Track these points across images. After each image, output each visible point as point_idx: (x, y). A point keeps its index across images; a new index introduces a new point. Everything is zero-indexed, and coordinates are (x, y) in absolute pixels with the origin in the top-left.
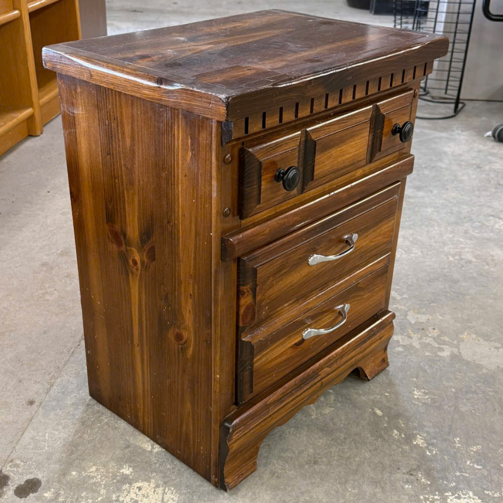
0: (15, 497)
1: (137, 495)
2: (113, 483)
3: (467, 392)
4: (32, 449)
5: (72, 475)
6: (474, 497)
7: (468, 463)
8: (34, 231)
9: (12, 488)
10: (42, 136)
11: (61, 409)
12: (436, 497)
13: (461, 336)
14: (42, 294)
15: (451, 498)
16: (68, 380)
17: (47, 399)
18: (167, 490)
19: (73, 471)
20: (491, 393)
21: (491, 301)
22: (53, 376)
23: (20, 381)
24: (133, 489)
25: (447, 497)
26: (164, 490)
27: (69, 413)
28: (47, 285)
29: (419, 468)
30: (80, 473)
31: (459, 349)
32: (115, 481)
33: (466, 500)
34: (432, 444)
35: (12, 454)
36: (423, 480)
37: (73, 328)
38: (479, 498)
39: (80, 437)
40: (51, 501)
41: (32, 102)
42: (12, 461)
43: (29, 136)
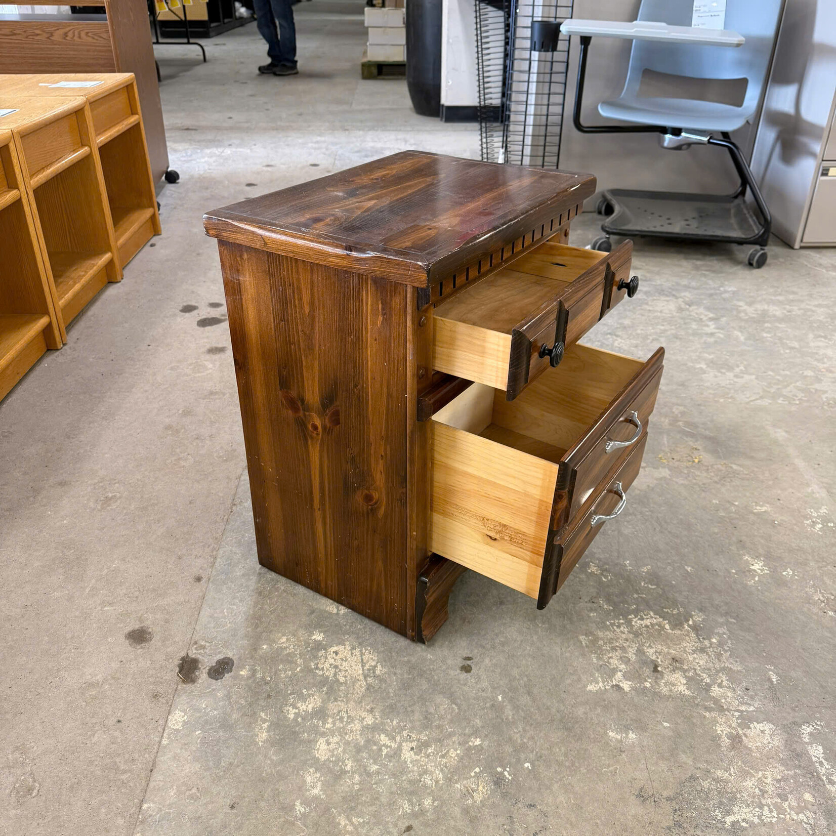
0: (211, 679)
1: (335, 660)
2: (308, 651)
4: (214, 628)
5: (263, 649)
6: (656, 616)
7: (643, 584)
8: (146, 391)
9: (204, 671)
10: (122, 281)
11: (232, 582)
12: (621, 621)
14: (175, 460)
15: (634, 620)
16: (231, 551)
17: (214, 573)
18: (364, 651)
19: (263, 645)
20: (647, 513)
22: (214, 549)
23: (180, 558)
24: (330, 654)
25: (631, 620)
26: (361, 651)
27: (242, 584)
28: (178, 450)
29: (598, 595)
30: (271, 645)
32: (309, 649)
33: (648, 620)
34: (606, 570)
35: (194, 636)
36: (605, 606)
37: (221, 495)
38: (661, 617)
39: (261, 608)
40: (249, 678)
41: (110, 246)
42: (196, 643)
43: (109, 282)
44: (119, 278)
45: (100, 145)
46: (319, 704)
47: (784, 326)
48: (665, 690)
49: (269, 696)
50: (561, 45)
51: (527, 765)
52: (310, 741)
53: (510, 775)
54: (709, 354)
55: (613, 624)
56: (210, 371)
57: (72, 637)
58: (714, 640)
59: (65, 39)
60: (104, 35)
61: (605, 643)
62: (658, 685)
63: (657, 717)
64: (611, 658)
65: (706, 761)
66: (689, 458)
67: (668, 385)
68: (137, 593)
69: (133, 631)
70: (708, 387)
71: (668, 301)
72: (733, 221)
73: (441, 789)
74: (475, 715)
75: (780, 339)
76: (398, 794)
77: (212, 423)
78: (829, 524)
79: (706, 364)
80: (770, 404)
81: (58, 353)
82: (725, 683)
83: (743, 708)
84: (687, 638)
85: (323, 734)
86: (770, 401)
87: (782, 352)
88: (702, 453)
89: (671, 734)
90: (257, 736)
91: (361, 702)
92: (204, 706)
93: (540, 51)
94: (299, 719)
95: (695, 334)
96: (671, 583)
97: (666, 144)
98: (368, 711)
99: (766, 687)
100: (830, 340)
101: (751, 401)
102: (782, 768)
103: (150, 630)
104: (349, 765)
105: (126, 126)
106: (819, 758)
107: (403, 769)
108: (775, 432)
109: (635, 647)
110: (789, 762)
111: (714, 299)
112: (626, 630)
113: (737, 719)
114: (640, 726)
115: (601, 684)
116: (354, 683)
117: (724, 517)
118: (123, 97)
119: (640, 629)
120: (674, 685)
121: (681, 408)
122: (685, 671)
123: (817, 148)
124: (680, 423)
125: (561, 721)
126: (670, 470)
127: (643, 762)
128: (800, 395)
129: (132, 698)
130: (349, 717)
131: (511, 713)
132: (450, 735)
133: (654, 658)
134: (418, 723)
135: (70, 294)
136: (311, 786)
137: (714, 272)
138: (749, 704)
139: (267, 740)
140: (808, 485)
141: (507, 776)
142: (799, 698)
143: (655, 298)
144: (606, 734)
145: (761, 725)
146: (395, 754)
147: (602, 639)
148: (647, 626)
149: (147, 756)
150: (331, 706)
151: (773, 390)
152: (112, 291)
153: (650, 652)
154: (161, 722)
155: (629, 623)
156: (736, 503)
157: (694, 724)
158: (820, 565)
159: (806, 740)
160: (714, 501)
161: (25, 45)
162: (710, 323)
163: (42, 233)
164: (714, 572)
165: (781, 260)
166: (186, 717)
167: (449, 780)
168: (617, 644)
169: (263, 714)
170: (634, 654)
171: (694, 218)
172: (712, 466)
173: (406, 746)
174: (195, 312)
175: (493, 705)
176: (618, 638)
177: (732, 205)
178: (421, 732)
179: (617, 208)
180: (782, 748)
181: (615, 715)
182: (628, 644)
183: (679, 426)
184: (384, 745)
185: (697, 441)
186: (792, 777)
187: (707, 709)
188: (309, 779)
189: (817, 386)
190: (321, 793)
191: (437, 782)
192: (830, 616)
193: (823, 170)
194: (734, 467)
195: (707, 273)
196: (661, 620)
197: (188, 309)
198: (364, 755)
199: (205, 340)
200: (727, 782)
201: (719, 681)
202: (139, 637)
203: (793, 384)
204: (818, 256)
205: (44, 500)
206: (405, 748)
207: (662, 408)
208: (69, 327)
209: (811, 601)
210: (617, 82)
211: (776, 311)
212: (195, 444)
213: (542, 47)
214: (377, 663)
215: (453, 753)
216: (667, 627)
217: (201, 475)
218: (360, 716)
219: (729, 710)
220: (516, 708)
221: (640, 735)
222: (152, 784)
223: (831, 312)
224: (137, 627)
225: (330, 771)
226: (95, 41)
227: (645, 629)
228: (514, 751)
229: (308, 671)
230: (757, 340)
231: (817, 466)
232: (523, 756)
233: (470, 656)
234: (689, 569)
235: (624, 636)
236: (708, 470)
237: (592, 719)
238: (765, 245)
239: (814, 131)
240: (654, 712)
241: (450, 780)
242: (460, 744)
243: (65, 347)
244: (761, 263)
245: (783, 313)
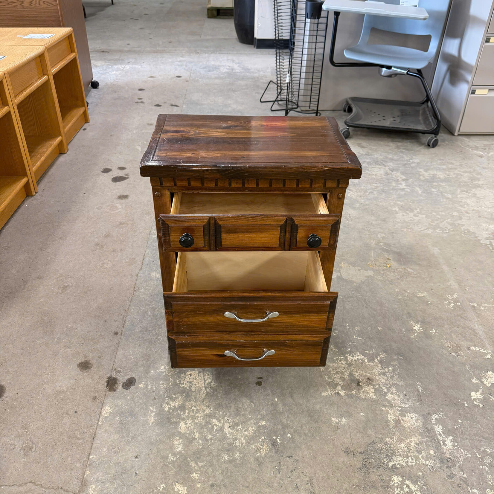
0: (124, 389)
1: (190, 379)
3: (348, 298)
4: (125, 361)
7: (354, 337)
8: (84, 222)
9: (120, 385)
10: (68, 152)
11: (134, 335)
12: (342, 358)
13: (340, 265)
14: (102, 264)
15: (349, 357)
16: (134, 317)
17: (124, 330)
19: (152, 370)
20: (360, 297)
21: (352, 242)
22: (124, 316)
23: (106, 321)
24: (187, 376)
26: (204, 374)
27: (140, 337)
28: (103, 258)
30: (156, 371)
31: (340, 273)
32: (176, 373)
33: (356, 357)
34: (335, 329)
35: (114, 365)
36: (334, 349)
37: (127, 285)
38: (363, 355)
39: (150, 350)
40: (144, 389)
41: (60, 132)
42: (115, 369)
43: (60, 153)
44: (66, 151)
45: (54, 74)
46: (181, 403)
47: (444, 184)
48: (362, 396)
49: (155, 399)
50: (323, 14)
51: (289, 435)
52: (176, 423)
53: (280, 440)
54: (401, 202)
55: (337, 359)
56: (120, 210)
57: (49, 366)
58: (390, 369)
59: (30, 5)
60: (54, 3)
61: (333, 370)
62: (359, 392)
63: (358, 410)
64: (336, 378)
65: (382, 434)
66: (385, 264)
67: (376, 220)
68: (83, 342)
69: (82, 363)
70: (398, 222)
71: (380, 168)
72: (421, 118)
73: (244, 448)
74: (263, 409)
75: (442, 192)
76: (222, 451)
77: (122, 242)
78: (458, 304)
79: (398, 208)
80: (432, 232)
81: (33, 198)
82: (394, 392)
83: (403, 405)
84: (376, 367)
85: (184, 419)
86: (432, 231)
87: (442, 200)
88: (392, 262)
89: (364, 419)
90: (149, 420)
91: (203, 402)
92: (120, 404)
93: (311, 19)
94: (171, 411)
95: (393, 189)
96: (370, 336)
97: (383, 74)
98: (207, 406)
99: (416, 394)
100: (469, 193)
101: (421, 231)
102: (420, 437)
103: (91, 362)
104: (197, 435)
105: (68, 60)
106: (439, 432)
107: (225, 438)
108: (433, 250)
109: (348, 372)
110: (424, 434)
111: (406, 167)
112: (344, 362)
113: (399, 411)
114: (349, 415)
115: (329, 392)
116: (200, 391)
117: (401, 299)
118: (66, 43)
119: (352, 362)
120: (368, 393)
121: (383, 235)
122: (374, 385)
123: (469, 78)
124: (381, 244)
125: (307, 412)
126: (374, 271)
127: (349, 434)
128: (449, 227)
129: (82, 399)
130: (197, 410)
131: (281, 408)
132: (250, 419)
133: (358, 378)
134: (233, 413)
135: (38, 164)
136: (177, 446)
137: (407, 150)
138: (406, 403)
139: (154, 422)
140: (449, 281)
141: (279, 441)
142: (432, 400)
143: (373, 166)
144: (330, 419)
145: (411, 414)
146: (221, 429)
147: (331, 367)
148: (355, 360)
149: (91, 430)
150: (187, 404)
151: (434, 224)
152: (62, 159)
153: (356, 374)
154: (98, 412)
155: (346, 358)
156: (408, 291)
157: (376, 413)
158: (450, 327)
159: (434, 423)
160: (396, 290)
161: (7, 9)
162: (403, 182)
163: (22, 130)
164: (393, 331)
165: (447, 142)
166: (111, 410)
167: (248, 443)
168: (339, 370)
169: (151, 408)
170: (348, 375)
171: (398, 116)
172: (397, 269)
173: (226, 425)
174: (110, 173)
175: (272, 403)
176: (340, 367)
177: (421, 108)
178: (234, 418)
179: (354, 110)
180: (421, 427)
181: (336, 409)
182: (345, 370)
183: (381, 246)
184: (215, 425)
185: (389, 254)
186: (425, 442)
187: (384, 406)
188: (176, 443)
189: (459, 222)
190: (182, 450)
191: (242, 444)
192: (453, 356)
193: (472, 91)
194: (409, 270)
195: (404, 150)
196: (363, 357)
197: (106, 171)
198: (205, 430)
199: (117, 191)
200: (391, 444)
201: (392, 391)
202: (85, 366)
203: (446, 221)
204: (468, 140)
205: (30, 287)
206: (226, 426)
207: (372, 235)
208: (38, 182)
209: (444, 347)
210: (356, 35)
211: (441, 175)
212: (112, 255)
213: (312, 16)
214: (212, 380)
215: (251, 429)
216: (366, 361)
217: (116, 273)
218: (203, 409)
219: (395, 407)
220: (284, 405)
221: (348, 420)
222: (94, 445)
223: (472, 176)
224: (83, 360)
225: (187, 438)
226: (48, 6)
227: (354, 362)
228: (283, 428)
229: (175, 384)
230: (428, 193)
231: (454, 270)
232: (287, 431)
233: (261, 376)
234: (380, 329)
235: (343, 366)
236: (394, 271)
237: (324, 411)
238: (437, 135)
239: (468, 68)
240: (356, 408)
241: (249, 443)
242: (254, 424)
243: (37, 194)
244: (435, 145)
245: (444, 176)
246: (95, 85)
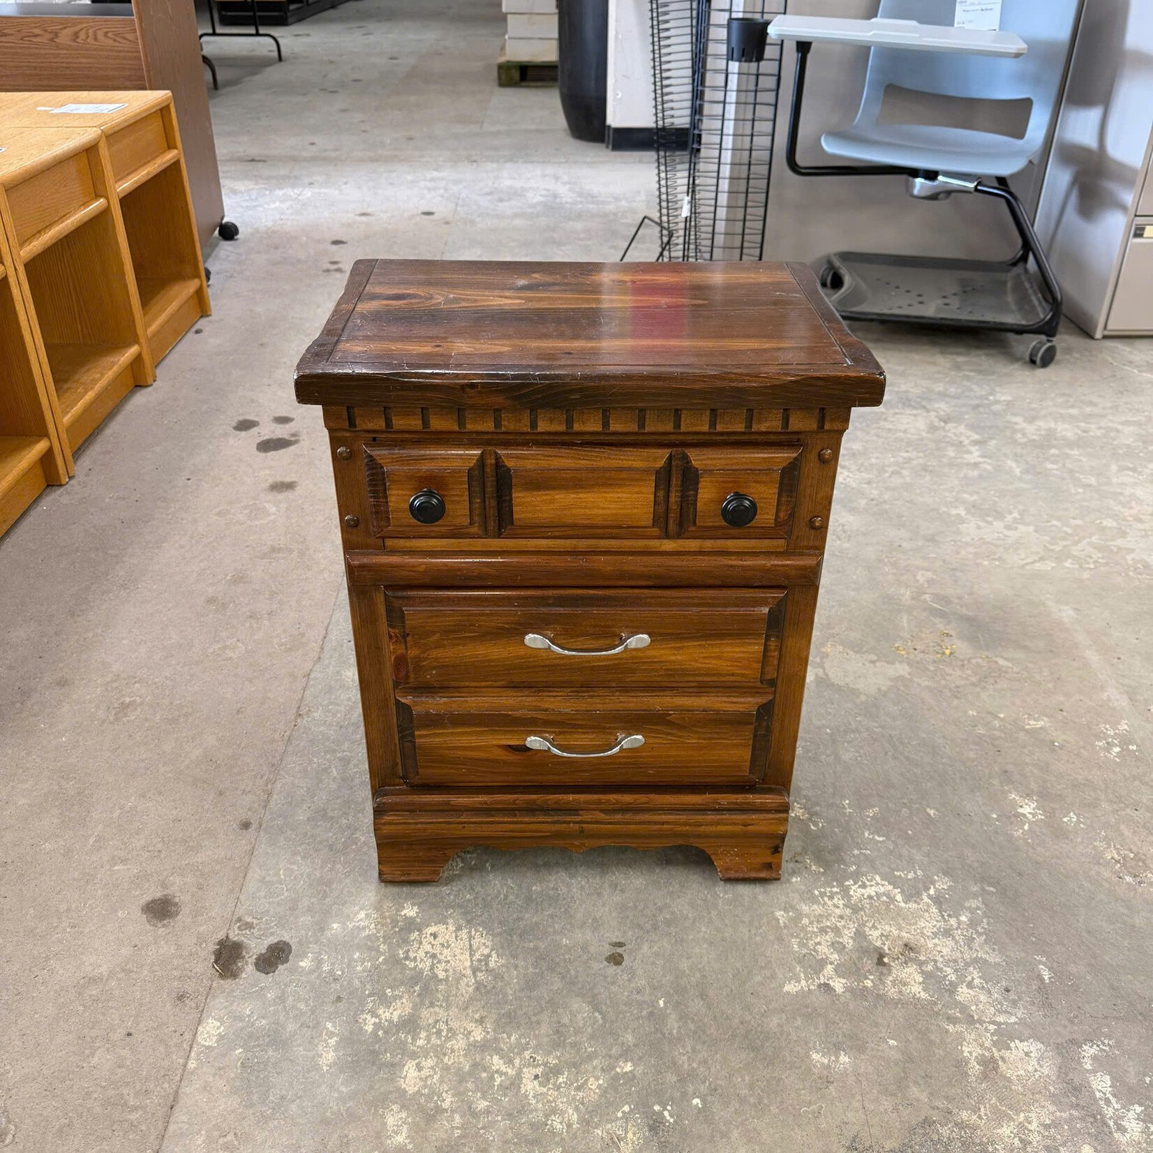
0: (258, 973)
1: (433, 945)
2: (395, 932)
3: (846, 732)
4: (265, 897)
5: (332, 929)
6: (883, 882)
7: (866, 834)
8: (182, 547)
9: (250, 960)
10: (155, 384)
11: (293, 830)
12: (835, 890)
13: (823, 650)
14: (220, 649)
15: (854, 888)
16: (293, 783)
17: (268, 816)
18: (473, 933)
19: (334, 923)
20: (877, 730)
21: (852, 593)
22: (268, 781)
23: (221, 794)
24: (426, 937)
25: (848, 888)
26: (470, 932)
27: (306, 833)
28: (224, 634)
29: (805, 851)
30: (344, 924)
31: (824, 669)
32: (397, 929)
33: (873, 888)
34: (816, 814)
35: (237, 909)
36: (814, 867)
37: (281, 700)
38: (890, 883)
39: (331, 870)
40: (311, 972)
41: (137, 335)
42: (239, 920)
43: (136, 386)
44: (150, 380)
45: (122, 195)
46: (408, 1010)
47: (1077, 453)
48: (892, 992)
49: (339, 999)
50: (770, 52)
51: (696, 1101)
52: (393, 1065)
53: (671, 1116)
54: (971, 494)
55: (823, 895)
56: (273, 517)
57: (68, 910)
58: (963, 918)
59: (74, 41)
60: (130, 37)
61: (811, 923)
62: (883, 983)
63: (880, 1032)
64: (819, 943)
65: (947, 1098)
66: (937, 648)
67: (911, 539)
68: (160, 846)
69: (153, 901)
70: (967, 544)
71: (915, 415)
72: (1010, 298)
73: (575, 1136)
74: (626, 1028)
75: (1071, 472)
76: (515, 1144)
77: (273, 594)
78: (1131, 747)
79: (966, 509)
80: (1053, 568)
81: (62, 489)
82: (977, 981)
83: (1001, 1019)
84: (927, 914)
85: (413, 1055)
86: (1054, 565)
87: (1073, 491)
88: (956, 641)
89: (899, 1056)
90: (320, 1056)
91: (467, 1008)
92: (248, 1012)
93: (740, 61)
94: (380, 1033)
95: (951, 465)
96: (907, 833)
97: (916, 192)
98: (476, 1021)
99: (1034, 987)
100: (1140, 473)
101: (1027, 564)
102: (1052, 1108)
103: (177, 900)
104: (448, 1101)
105: (160, 165)
106: (1105, 1094)
107: (522, 1108)
108: (1060, 610)
109: (853, 927)
110: (1062, 1100)
111: (981, 413)
112: (841, 902)
113: (992, 1034)
114: (857, 1045)
115: (803, 983)
116: (458, 980)
117: (984, 735)
118: (156, 125)
119: (861, 901)
120: (905, 984)
121: (929, 574)
122: (921, 964)
123: (1128, 197)
124: (927, 597)
125: (746, 1036)
126: (910, 665)
127: (858, 1097)
128: (1097, 555)
129: (147, 1000)
130: (450, 1030)
131: (676, 1025)
132: (590, 1057)
133: (878, 944)
134: (546, 1039)
135: (79, 406)
136: (393, 1131)
137: (980, 372)
138: (1009, 1013)
139: (335, 1063)
140: (1103, 688)
141: (668, 1118)
142: (1080, 1005)
143: (897, 411)
144: (808, 1056)
145: (1026, 1043)
146: (512, 1084)
147: (807, 916)
148: (870, 897)
149: (166, 1085)
150: (425, 1013)
151: (1057, 548)
152: (140, 399)
153: (873, 935)
154: (187, 1036)
155: (845, 892)
156: (1002, 716)
157: (931, 1042)
158: (1115, 807)
159: (1088, 1067)
160: (970, 712)
161: (19, 50)
162: (973, 449)
163: (37, 323)
164: (967, 818)
165: (1077, 355)
166: (222, 1028)
167: (586, 1123)
168: (828, 924)
169: (329, 1025)
170: (851, 937)
171: (955, 294)
172: (969, 660)
173: (528, 1073)
174: (254, 430)
175: (651, 1014)
176: (830, 915)
177: (1010, 275)
178: (549, 1053)
179: (847, 280)
180: (1054, 1078)
181: (821, 1028)
182: (843, 922)
183: (925, 601)
184: (497, 1071)
185: (949, 623)
186: (1066, 1121)
187: (951, 1019)
188: (391, 1121)
189: (1119, 542)
190: (407, 1141)
191: (569, 1126)
192: (1127, 883)
193: (1137, 229)
194: (1001, 662)
195: (972, 374)
196: (891, 887)
197: (245, 425)
198: (470, 1085)
199: (267, 472)
200: (975, 1128)
201: (969, 978)
202: (161, 910)
203: (1087, 540)
204: (1128, 349)
205: (36, 707)
206: (527, 1075)
207: (902, 575)
208: (78, 453)
209: (1101, 861)
210: (849, 102)
211: (1066, 430)
212: (248, 625)
213: (743, 56)
214: (492, 950)
215: (593, 1084)
216: (899, 898)
217: (254, 671)
218: (465, 1029)
219: (981, 1022)
220: (683, 1017)
221: (855, 1058)
222: (172, 1128)
223: (1143, 432)
224: (158, 895)
225: (422, 1109)
226: (117, 44)
227: (868, 901)
228: (679, 1081)
229: (394, 961)
230: (1039, 473)
231: (1115, 660)
232: (691, 1088)
233: (622, 940)
234: (932, 812)
235: (838, 911)
236: (963, 665)
237: (789, 1034)
238: (1053, 335)
239: (1124, 175)
240: (877, 1024)
241: (588, 1124)
242: (603, 1070)
243: (72, 482)
244: (1047, 360)
245: (1076, 434)
246: (228, 232)
